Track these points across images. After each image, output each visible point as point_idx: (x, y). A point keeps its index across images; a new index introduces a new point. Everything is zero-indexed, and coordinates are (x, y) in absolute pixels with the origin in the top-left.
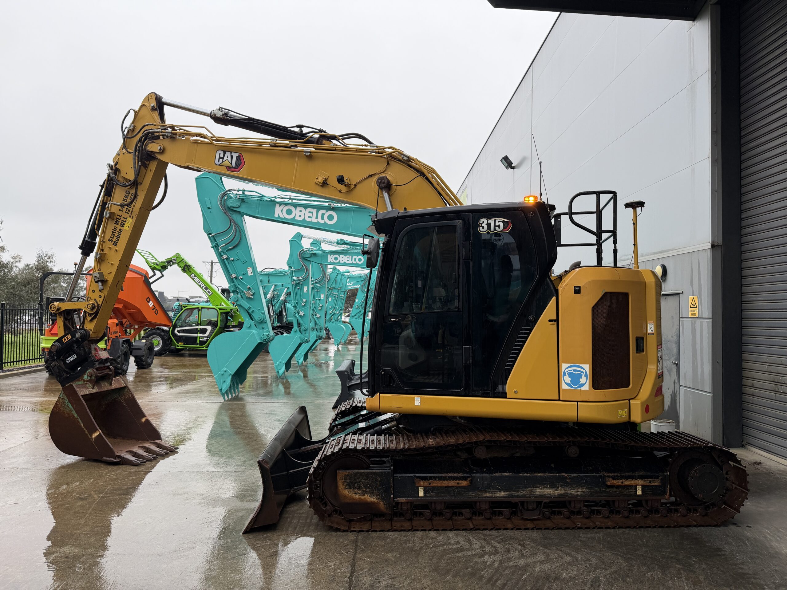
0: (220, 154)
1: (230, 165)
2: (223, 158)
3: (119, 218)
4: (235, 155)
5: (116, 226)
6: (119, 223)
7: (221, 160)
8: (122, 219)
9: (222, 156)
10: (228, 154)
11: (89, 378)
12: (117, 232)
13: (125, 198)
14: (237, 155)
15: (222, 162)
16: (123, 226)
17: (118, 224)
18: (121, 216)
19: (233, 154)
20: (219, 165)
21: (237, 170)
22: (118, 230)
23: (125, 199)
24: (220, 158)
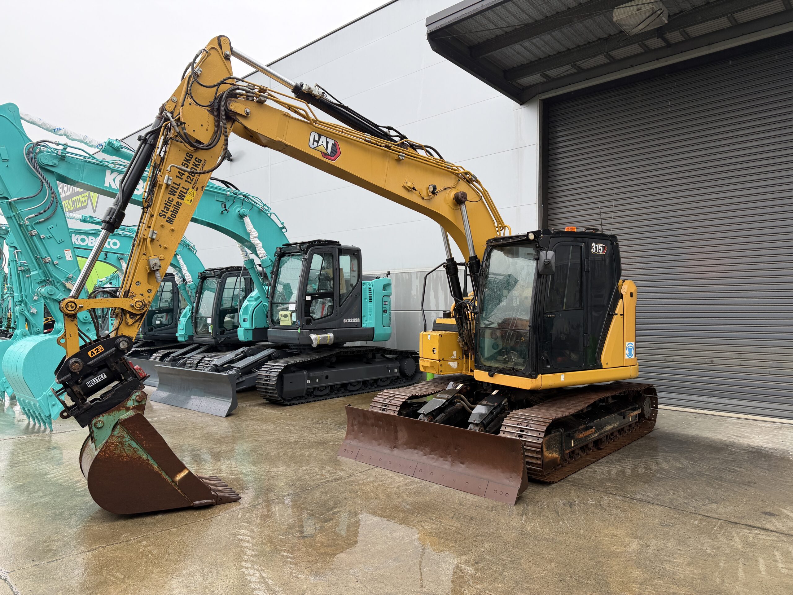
0: (315, 136)
1: (325, 152)
2: (318, 142)
3: (177, 187)
4: (331, 142)
5: (172, 197)
6: (177, 194)
7: (316, 144)
8: (180, 188)
9: (317, 139)
10: (323, 138)
11: (136, 404)
12: (172, 205)
13: (185, 162)
14: (333, 142)
15: (317, 146)
16: (183, 199)
17: (175, 195)
18: (179, 185)
19: (328, 140)
20: (314, 148)
21: (333, 158)
22: (174, 203)
23: (185, 164)
24: (314, 141)
